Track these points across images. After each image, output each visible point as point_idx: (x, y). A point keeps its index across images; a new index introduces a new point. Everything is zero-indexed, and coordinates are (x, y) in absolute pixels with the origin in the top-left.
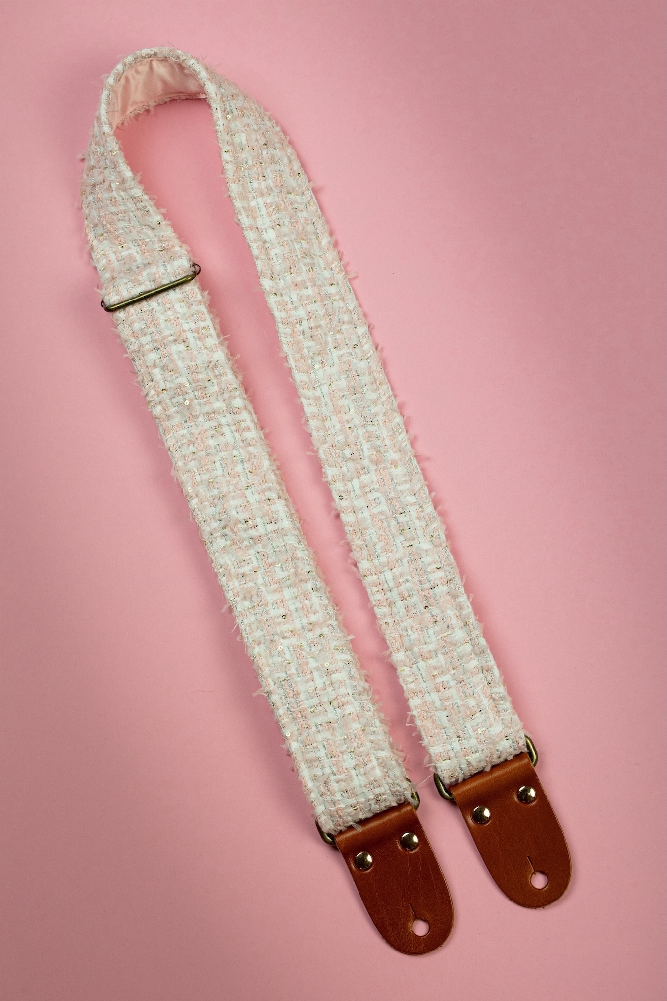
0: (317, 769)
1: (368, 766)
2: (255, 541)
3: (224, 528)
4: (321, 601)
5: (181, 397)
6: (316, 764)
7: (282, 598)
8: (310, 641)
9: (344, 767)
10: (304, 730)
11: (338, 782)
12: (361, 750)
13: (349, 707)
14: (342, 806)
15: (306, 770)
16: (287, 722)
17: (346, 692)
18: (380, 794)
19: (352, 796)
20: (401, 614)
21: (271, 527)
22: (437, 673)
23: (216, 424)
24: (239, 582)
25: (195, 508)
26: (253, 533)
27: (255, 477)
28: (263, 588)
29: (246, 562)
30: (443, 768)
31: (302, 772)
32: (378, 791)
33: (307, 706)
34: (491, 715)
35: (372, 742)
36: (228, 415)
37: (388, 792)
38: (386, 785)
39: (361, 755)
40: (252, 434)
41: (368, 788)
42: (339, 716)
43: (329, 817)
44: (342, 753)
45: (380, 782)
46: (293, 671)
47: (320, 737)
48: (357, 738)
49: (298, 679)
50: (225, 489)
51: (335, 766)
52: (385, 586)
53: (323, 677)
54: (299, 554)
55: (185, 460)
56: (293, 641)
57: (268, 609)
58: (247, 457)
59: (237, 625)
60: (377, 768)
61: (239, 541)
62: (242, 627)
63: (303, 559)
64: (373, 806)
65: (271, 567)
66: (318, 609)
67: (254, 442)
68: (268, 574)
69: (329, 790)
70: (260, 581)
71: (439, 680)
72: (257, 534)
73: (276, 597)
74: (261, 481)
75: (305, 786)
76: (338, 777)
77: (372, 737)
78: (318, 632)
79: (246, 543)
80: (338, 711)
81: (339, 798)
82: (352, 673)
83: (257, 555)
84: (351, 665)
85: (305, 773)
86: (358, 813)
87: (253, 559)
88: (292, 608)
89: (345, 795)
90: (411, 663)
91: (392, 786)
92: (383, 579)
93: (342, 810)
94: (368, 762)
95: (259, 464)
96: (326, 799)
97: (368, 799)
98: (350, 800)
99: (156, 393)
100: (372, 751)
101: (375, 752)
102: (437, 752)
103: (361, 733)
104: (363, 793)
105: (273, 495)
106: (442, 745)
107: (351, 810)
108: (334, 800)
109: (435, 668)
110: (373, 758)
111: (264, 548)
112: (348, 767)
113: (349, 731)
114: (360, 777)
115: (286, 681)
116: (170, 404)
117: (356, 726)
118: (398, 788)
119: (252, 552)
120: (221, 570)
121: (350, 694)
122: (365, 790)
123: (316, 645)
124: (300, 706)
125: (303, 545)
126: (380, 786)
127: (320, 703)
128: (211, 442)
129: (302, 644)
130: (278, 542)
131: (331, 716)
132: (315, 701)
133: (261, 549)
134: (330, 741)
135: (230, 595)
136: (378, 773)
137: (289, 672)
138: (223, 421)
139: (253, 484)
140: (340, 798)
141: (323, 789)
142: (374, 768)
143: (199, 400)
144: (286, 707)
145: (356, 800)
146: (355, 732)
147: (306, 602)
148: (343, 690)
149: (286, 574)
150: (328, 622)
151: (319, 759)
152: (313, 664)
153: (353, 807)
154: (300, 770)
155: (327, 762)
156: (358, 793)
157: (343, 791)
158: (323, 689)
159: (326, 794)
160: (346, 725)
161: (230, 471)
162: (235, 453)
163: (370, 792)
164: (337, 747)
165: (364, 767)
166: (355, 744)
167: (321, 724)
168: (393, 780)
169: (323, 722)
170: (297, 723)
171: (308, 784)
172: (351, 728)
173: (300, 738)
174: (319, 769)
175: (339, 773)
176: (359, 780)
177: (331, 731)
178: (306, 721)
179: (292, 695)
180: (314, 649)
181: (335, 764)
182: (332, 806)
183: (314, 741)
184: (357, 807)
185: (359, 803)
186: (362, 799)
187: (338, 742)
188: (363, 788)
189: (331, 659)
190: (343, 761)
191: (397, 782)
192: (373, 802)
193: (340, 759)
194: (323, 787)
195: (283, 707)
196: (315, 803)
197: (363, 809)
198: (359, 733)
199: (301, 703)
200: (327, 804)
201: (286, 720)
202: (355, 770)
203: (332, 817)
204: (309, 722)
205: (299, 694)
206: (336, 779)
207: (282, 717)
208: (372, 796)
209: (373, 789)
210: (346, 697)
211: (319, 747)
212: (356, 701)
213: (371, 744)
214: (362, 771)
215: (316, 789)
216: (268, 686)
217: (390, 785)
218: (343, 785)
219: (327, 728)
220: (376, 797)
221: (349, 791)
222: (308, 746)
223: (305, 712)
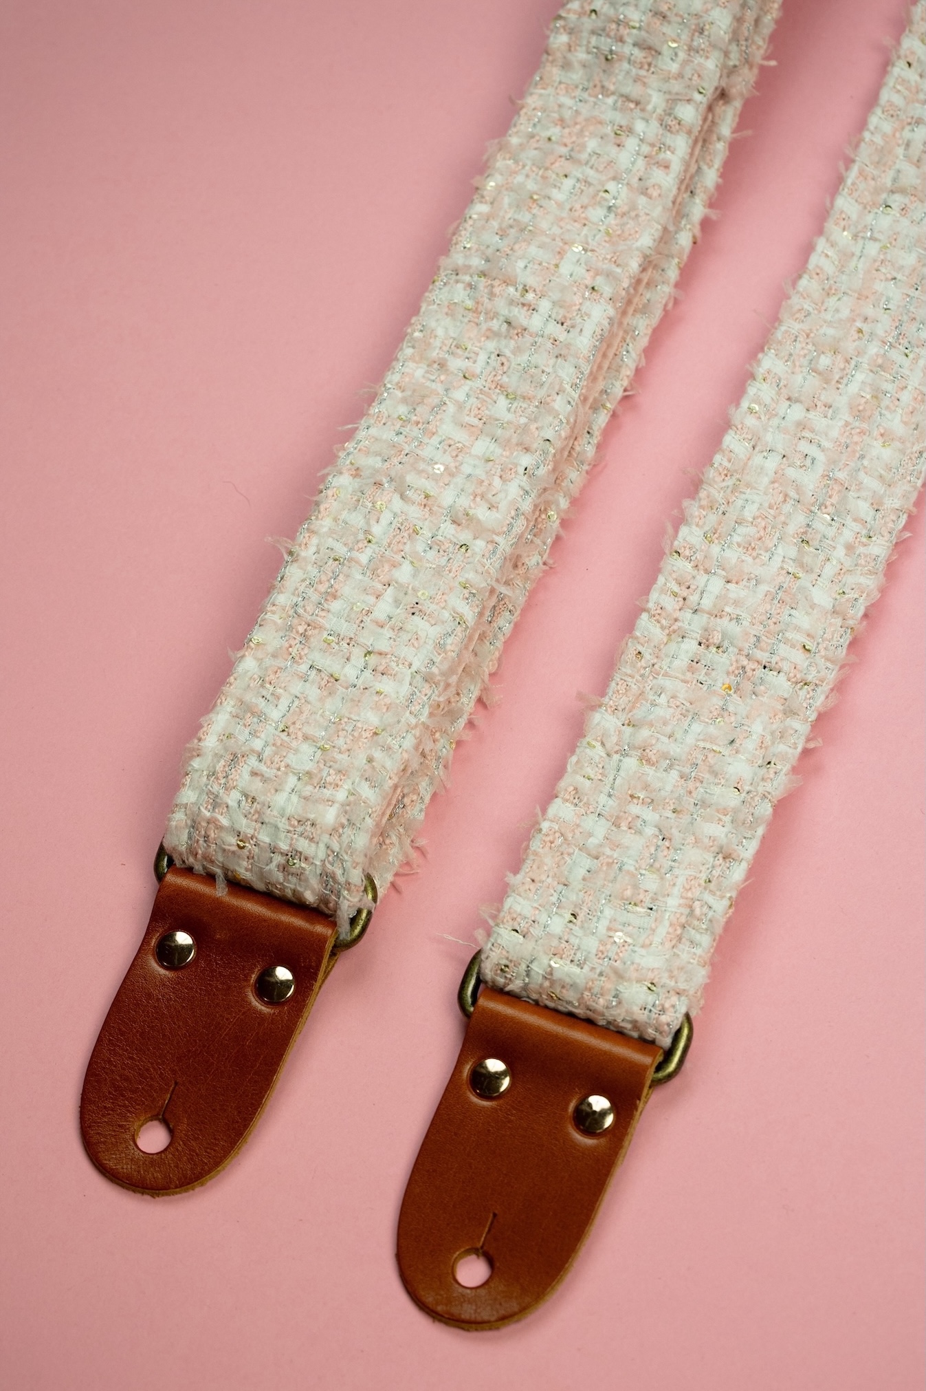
0: (243, 727)
1: (325, 790)
2: (512, 331)
3: (483, 274)
4: (520, 499)
5: (609, 40)
6: (249, 719)
7: (467, 444)
8: (440, 538)
9: (287, 760)
10: (286, 656)
11: (254, 774)
12: (339, 757)
13: (391, 683)
14: (224, 822)
15: (227, 716)
16: (275, 623)
18: (301, 853)
19: (254, 818)
20: (677, 663)
21: (554, 329)
22: (642, 797)
23: (624, 123)
24: (427, 372)
25: (470, 218)
26: (519, 315)
27: (607, 245)
28: (451, 408)
29: (466, 354)
32: (303, 845)
33: (328, 626)
35: (370, 760)
36: (654, 124)
37: (318, 863)
38: (322, 846)
39: (331, 763)
40: (666, 181)
41: (290, 825)
42: (361, 680)
43: (189, 822)
44: (306, 738)
45: (319, 832)
46: (364, 558)
47: (297, 687)
48: (353, 735)
49: (359, 577)
50: (544, 225)
51: (274, 748)
52: (693, 599)
53: (398, 607)
54: (559, 404)
55: (528, 142)
56: (414, 512)
57: (426, 440)
58: (625, 209)
59: (355, 426)
60: (336, 806)
61: (486, 314)
62: (361, 434)
63: (556, 416)
64: (273, 866)
65: (497, 391)
66: (503, 506)
67: (655, 194)
68: (480, 396)
69: (227, 777)
70: (459, 395)
71: (635, 809)
72: (525, 323)
73: (460, 436)
74: (609, 257)
75: (200, 740)
76: (263, 768)
77: (378, 754)
78: (465, 536)
79: (495, 324)
80: (368, 673)
81: (230, 803)
83: (493, 357)
84: (459, 629)
85: (220, 720)
86: (239, 857)
87: (482, 357)
88: (467, 469)
89: (246, 806)
90: (617, 748)
91: (330, 858)
92: (702, 585)
93: (220, 828)
94: (331, 784)
95: (633, 232)
96: (209, 788)
97: (275, 847)
98: (244, 821)
99: (580, 10)
100: (356, 774)
101: (357, 780)
103: (368, 734)
104: (276, 827)
105: (607, 290)
107: (232, 840)
108: (221, 799)
109: (646, 787)
110: (347, 786)
111: (515, 355)
112: (293, 765)
113: (352, 716)
114: (295, 798)
115: (337, 562)
116: (585, 43)
117: (372, 718)
118: (339, 872)
119: (491, 345)
120: (417, 334)
121: (414, 668)
122: (283, 824)
123: (442, 552)
124: (317, 615)
125: (576, 396)
126: (311, 840)
127: (351, 639)
128: (592, 144)
129: (421, 532)
130: (543, 359)
131: (349, 672)
132: (345, 628)
133: (507, 352)
134: (306, 708)
135: (392, 378)
136: (330, 816)
137: (355, 554)
138: (640, 126)
139: (592, 251)
140: (233, 803)
141: (219, 767)
142: (331, 802)
143: (632, 67)
144: (295, 599)
145: (255, 830)
146: (359, 725)
147: (497, 482)
148: (406, 652)
149: (509, 417)
150: (494, 536)
151: (261, 716)
152: (404, 573)
153: (241, 838)
154: (218, 708)
155: (269, 731)
156: (266, 820)
157: (246, 796)
158: (377, 623)
159: (217, 778)
160: (356, 702)
161: (577, 206)
162: (611, 186)
163: (286, 837)
164: (308, 723)
165: (318, 788)
166: (340, 742)
167: (320, 671)
168: (340, 849)
169: (327, 669)
170: (287, 638)
171: (208, 740)
172: (359, 715)
173: (268, 662)
174: (247, 731)
175: (269, 763)
176: (289, 799)
177: (325, 693)
178: (303, 646)
179: (323, 590)
180: (431, 555)
181: (279, 744)
182: (209, 807)
183: (283, 685)
184: (247, 845)
185: (255, 840)
186: (265, 838)
187: (318, 717)
188: (283, 820)
189: (440, 593)
190: (296, 751)
191: (346, 857)
192: (278, 859)
193: (294, 744)
194: (224, 764)
195: (292, 597)
196: (189, 780)
197: (253, 857)
198: (363, 733)
199: (323, 614)
200: (205, 797)
201: (276, 618)
202: (299, 779)
203: (193, 827)
204: (306, 651)
205: (335, 597)
206: (255, 767)
207: (274, 608)
208: (284, 847)
209: (296, 836)
210: (400, 666)
211: (280, 701)
212: (410, 684)
213: (365, 761)
214: (308, 790)
215: (210, 758)
216: (303, 546)
217: (329, 852)
218: (256, 786)
219: (323, 683)
220: (290, 854)
221: (255, 804)
222: (268, 685)
223: (316, 631)
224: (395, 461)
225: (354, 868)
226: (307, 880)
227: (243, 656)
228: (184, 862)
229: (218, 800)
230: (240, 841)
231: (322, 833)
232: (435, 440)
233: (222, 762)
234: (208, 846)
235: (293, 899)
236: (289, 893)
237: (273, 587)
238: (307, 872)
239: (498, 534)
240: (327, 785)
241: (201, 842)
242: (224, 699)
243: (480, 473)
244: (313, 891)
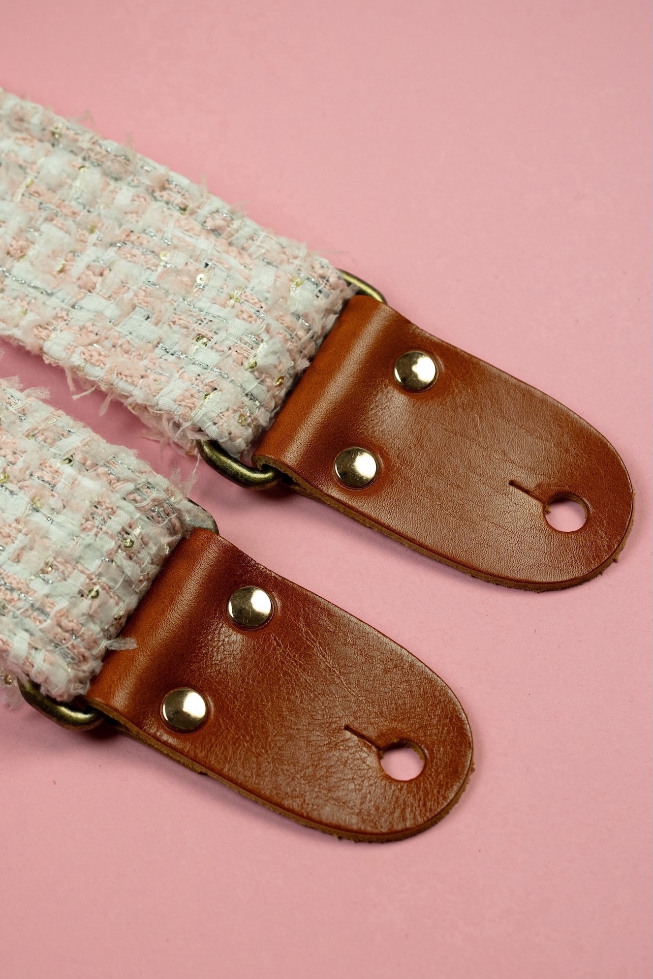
1: (59, 485)
9: (11, 519)
11: (17, 559)
12: (20, 464)
14: (62, 604)
18: (123, 530)
19: (70, 568)
22: (64, 261)
30: (214, 415)
32: (116, 524)
34: (232, 260)
35: (31, 434)
37: (138, 515)
39: (28, 473)
41: (90, 530)
43: (51, 648)
45: (107, 502)
60: (80, 478)
64: (127, 568)
69: (12, 590)
76: (12, 548)
77: (26, 425)
81: (45, 592)
86: (106, 603)
89: (52, 576)
91: (138, 499)
93: (68, 612)
94: (53, 478)
96: (18, 613)
97: (108, 557)
98: (70, 581)
100: (48, 452)
101: (53, 450)
102: (177, 393)
104: (88, 547)
106: (177, 375)
107: (86, 602)
108: (37, 601)
110: (58, 464)
112: (19, 514)
114: (59, 519)
118: (156, 494)
122: (88, 538)
126: (113, 513)
136: (91, 485)
140: (46, 589)
142: (74, 482)
145: (83, 572)
153: (87, 592)
156: (77, 554)
157: (44, 572)
159: (11, 601)
163: (101, 539)
165: (54, 493)
166: (2, 462)
168: (133, 482)
175: (8, 540)
176: (60, 525)
182: (41, 618)
184: (95, 588)
185: (93, 576)
186: (94, 565)
188: (82, 536)
190: (1, 509)
191: (144, 480)
192: (121, 558)
197: (110, 587)
200: (28, 622)
202: (37, 510)
203: (57, 646)
206: (10, 556)
208: (112, 544)
209: (104, 527)
213: (33, 440)
214: (54, 502)
217: (132, 497)
218: (35, 558)
220: (120, 542)
221: (55, 563)
225: (154, 476)
226: (150, 537)
228: (83, 681)
229: (37, 605)
230: (90, 592)
231: (108, 497)
234: (81, 636)
235: (158, 568)
236: (153, 569)
238: (144, 532)
240: (53, 482)
241: (75, 643)
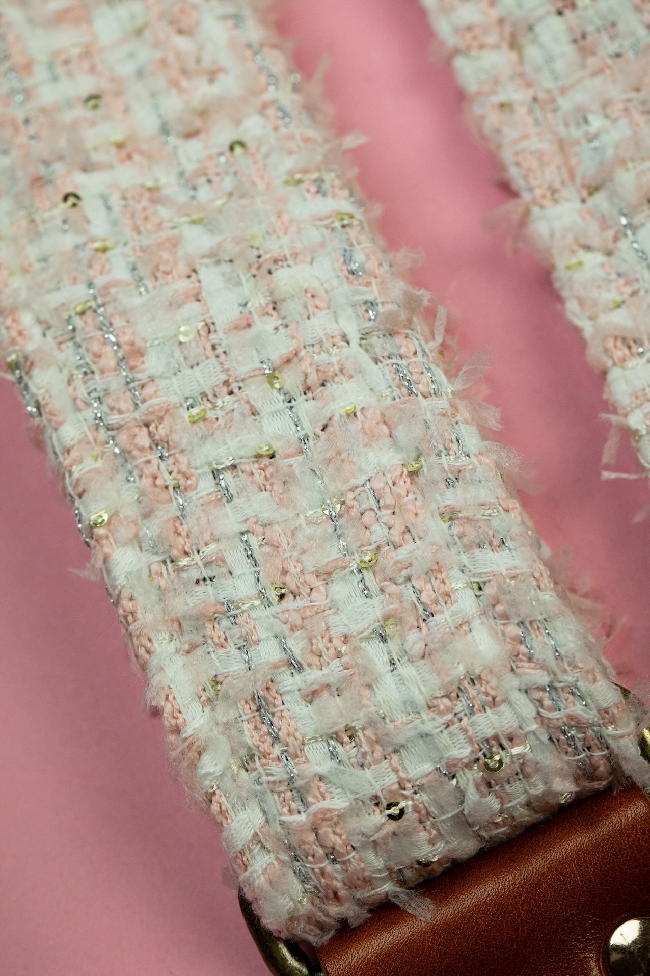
0: (221, 651)
1: (437, 617)
4: (237, 33)
6: (218, 632)
9: (337, 632)
10: (164, 496)
11: (311, 696)
12: (402, 554)
13: (349, 385)
14: (338, 803)
15: (180, 661)
16: (97, 471)
17: (334, 329)
18: (496, 738)
19: (379, 754)
31: (161, 669)
32: (487, 724)
33: (174, 399)
35: (450, 515)
37: (534, 727)
39: (404, 573)
41: (441, 713)
43: (285, 857)
44: (325, 575)
45: (494, 682)
46: (120, 273)
47: (229, 520)
48: (387, 507)
51: (297, 633)
53: (239, 284)
60: (476, 623)
64: (472, 795)
66: (225, 59)
69: (276, 739)
75: (177, 730)
76: (313, 676)
77: (451, 498)
78: (222, 135)
80: (304, 406)
82: (359, 257)
84: (353, 233)
85: (175, 676)
89: (346, 751)
91: (547, 702)
93: (340, 819)
94: (436, 602)
96: (265, 779)
97: (449, 766)
98: (368, 774)
100: (455, 557)
101: (464, 558)
103: (404, 485)
104: (424, 736)
107: (378, 817)
108: (301, 777)
110: (457, 583)
112: (354, 629)
113: (353, 482)
114: (406, 670)
115: (89, 313)
118: (577, 709)
121: (354, 337)
122: (430, 723)
123: (215, 179)
124: (144, 401)
126: (494, 703)
127: (226, 383)
131: (276, 427)
134: (275, 533)
136: (484, 643)
137: (100, 281)
140: (325, 767)
141: (250, 736)
142: (463, 625)
144: (89, 414)
145: (396, 771)
146: (378, 484)
147: (182, 43)
148: (321, 325)
151: (229, 612)
152: (198, 243)
153: (385, 803)
154: (154, 662)
155: (262, 618)
156: (401, 739)
157: (336, 737)
158: (237, 327)
159: (265, 755)
163: (451, 735)
164: (303, 552)
165: (423, 625)
166: (379, 533)
167: (234, 467)
168: (551, 672)
169: (242, 453)
170: (136, 473)
171: (189, 719)
172: (361, 471)
173: (150, 530)
174: (231, 649)
175: (316, 660)
176: (401, 680)
177: (278, 488)
178: (171, 460)
179: (112, 363)
180: (204, 194)
181: (299, 622)
182: (294, 806)
183: (207, 537)
184: (402, 804)
185: (408, 785)
186: (420, 769)
187: (308, 531)
188: (424, 716)
189: (273, 218)
190: (334, 607)
191: (570, 679)
192: (470, 779)
193: (319, 598)
194: (251, 726)
195: (79, 415)
196: (223, 799)
197: (428, 814)
198: (394, 489)
199: (149, 390)
200: (272, 800)
201: (89, 464)
202: (383, 639)
203: (296, 858)
204: (183, 459)
205: (139, 353)
206: (303, 686)
207: (74, 454)
208: (463, 752)
209: (465, 720)
210: (335, 351)
211: (229, 561)
212: (376, 361)
213: (445, 526)
214: (414, 640)
215: (223, 739)
216: (20, 340)
217: (538, 695)
218: (335, 711)
219: (259, 478)
220: (480, 754)
221: (360, 734)
222: (184, 561)
223: (166, 421)
224: (22, 139)
225: (595, 680)
226: (538, 769)
227: (106, 560)
228: (321, 926)
229: (299, 783)
230: (389, 806)
231: (499, 677)
232: (40, 73)
233: (247, 727)
234: (344, 863)
235: (539, 817)
236: (524, 816)
237: (40, 430)
238: (530, 756)
239: (263, 91)
240: (434, 608)
241: (329, 868)
242: (145, 641)
243: (146, 54)
244: (561, 773)
